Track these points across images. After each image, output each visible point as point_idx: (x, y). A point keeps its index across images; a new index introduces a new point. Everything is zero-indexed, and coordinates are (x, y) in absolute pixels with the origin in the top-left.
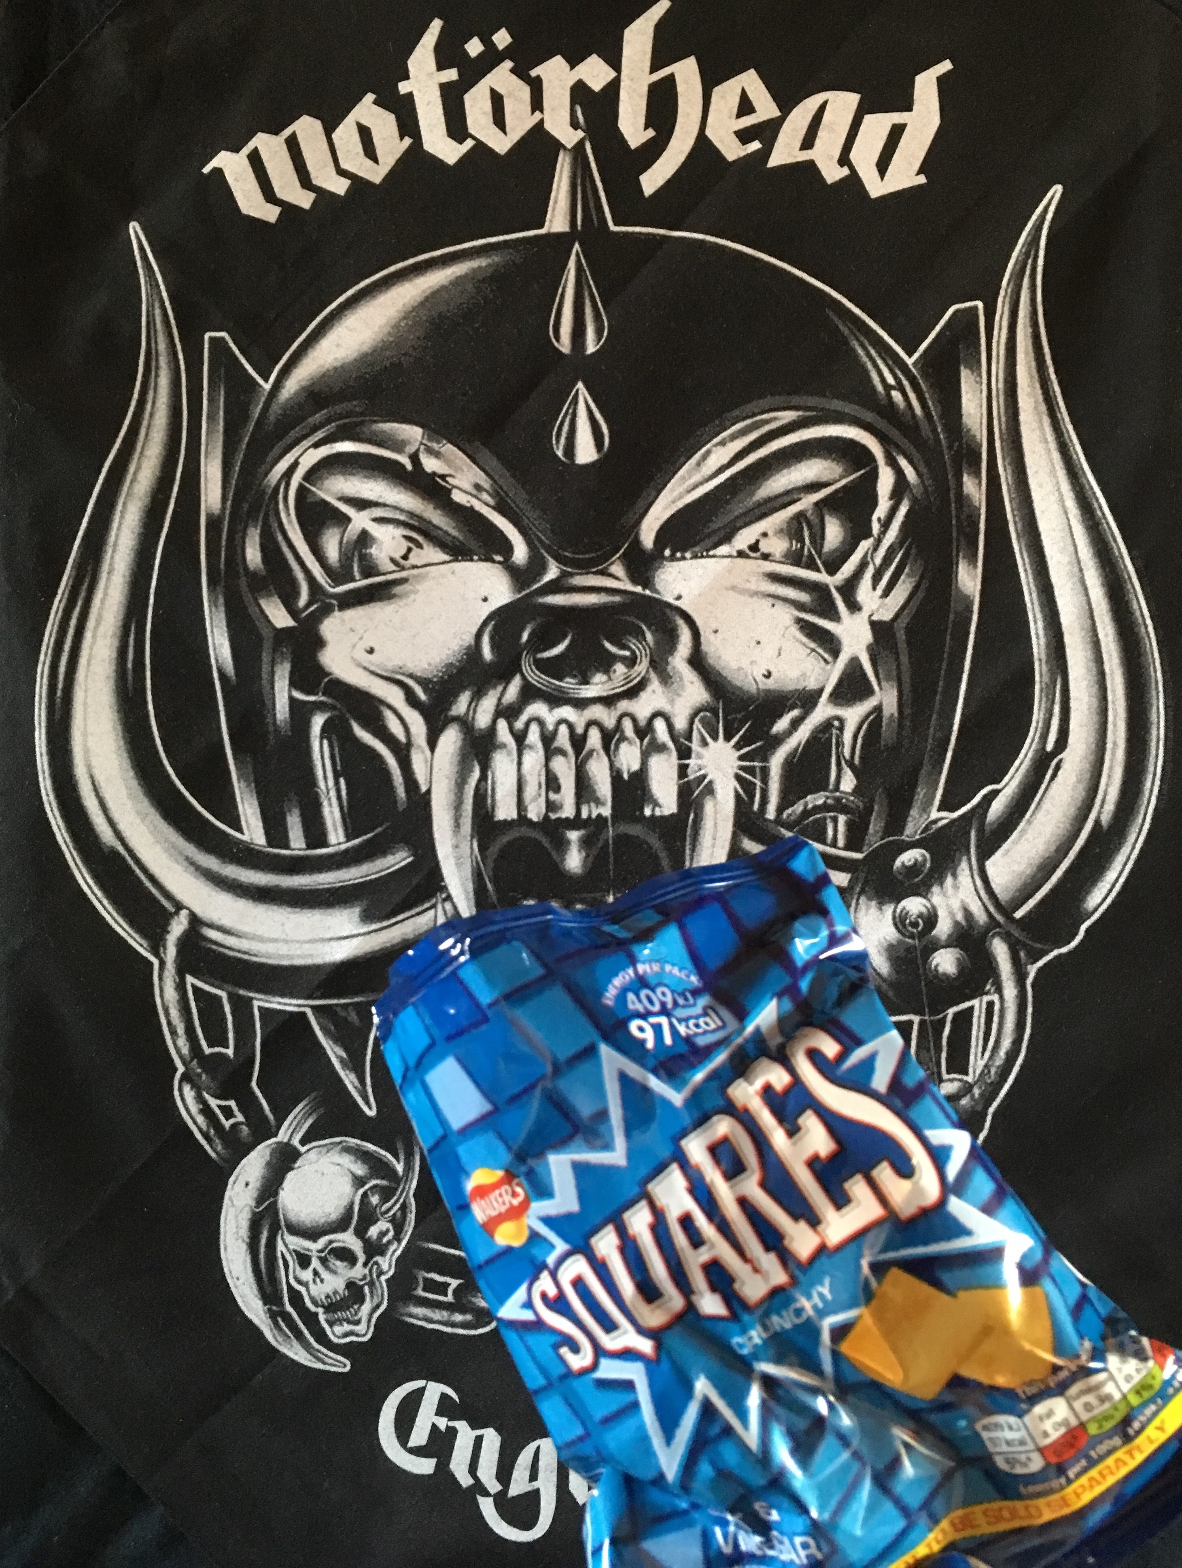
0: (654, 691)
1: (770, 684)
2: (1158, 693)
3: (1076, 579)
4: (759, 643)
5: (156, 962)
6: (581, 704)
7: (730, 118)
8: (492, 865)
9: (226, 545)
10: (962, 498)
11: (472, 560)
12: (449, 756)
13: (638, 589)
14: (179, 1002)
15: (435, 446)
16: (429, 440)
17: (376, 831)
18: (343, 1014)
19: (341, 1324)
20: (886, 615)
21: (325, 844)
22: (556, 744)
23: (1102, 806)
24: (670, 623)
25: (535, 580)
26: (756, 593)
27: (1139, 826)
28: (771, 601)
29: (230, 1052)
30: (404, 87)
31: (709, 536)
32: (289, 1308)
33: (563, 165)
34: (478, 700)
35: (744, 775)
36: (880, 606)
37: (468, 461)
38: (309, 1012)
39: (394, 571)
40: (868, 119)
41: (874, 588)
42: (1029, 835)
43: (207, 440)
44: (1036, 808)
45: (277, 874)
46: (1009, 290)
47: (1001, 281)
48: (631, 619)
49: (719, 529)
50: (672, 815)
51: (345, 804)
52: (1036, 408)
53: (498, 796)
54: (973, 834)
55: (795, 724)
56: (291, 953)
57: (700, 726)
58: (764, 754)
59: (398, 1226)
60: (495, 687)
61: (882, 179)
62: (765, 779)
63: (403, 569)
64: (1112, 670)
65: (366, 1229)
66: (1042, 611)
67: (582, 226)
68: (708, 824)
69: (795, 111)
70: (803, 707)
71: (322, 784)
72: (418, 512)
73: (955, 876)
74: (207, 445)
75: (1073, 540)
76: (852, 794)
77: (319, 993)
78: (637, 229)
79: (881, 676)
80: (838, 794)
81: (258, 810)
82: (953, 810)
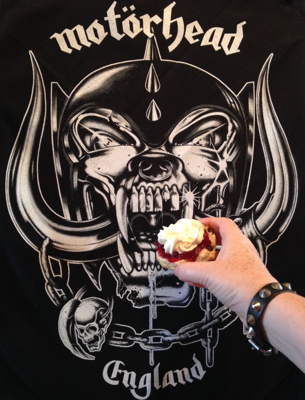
0: (173, 179)
1: (202, 177)
2: (296, 179)
3: (277, 151)
4: (199, 167)
5: (40, 252)
6: (154, 182)
7: (191, 33)
8: (132, 224)
9: (59, 140)
10: (249, 131)
11: (125, 145)
12: (120, 196)
13: (169, 153)
14: (46, 263)
15: (115, 115)
16: (113, 113)
17: (101, 216)
18: (92, 264)
19: (92, 347)
20: (230, 160)
21: (87, 219)
22: (148, 193)
23: (283, 207)
24: (177, 162)
25: (142, 151)
26: (198, 155)
27: (292, 211)
28: (202, 156)
29: (61, 276)
30: (106, 19)
31: (187, 140)
32: (78, 344)
33: (148, 43)
34: (128, 181)
35: (196, 200)
36: (229, 158)
37: (124, 119)
38: (83, 264)
39: (105, 148)
40: (226, 35)
41: (227, 154)
42: (266, 214)
43: (52, 111)
44: (268, 207)
45: (74, 228)
46: (261, 79)
47: (259, 77)
48: (167, 161)
49: (189, 138)
50: (178, 210)
51: (92, 209)
52: (267, 109)
53: (133, 206)
54: (252, 214)
55: (208, 187)
56: (78, 249)
57: (185, 188)
58: (201, 195)
59: (108, 319)
60: (132, 178)
61: (229, 50)
62: (201, 201)
63: (107, 147)
64: (285, 173)
65: (99, 321)
66: (269, 159)
67: (153, 59)
68: (187, 212)
69: (207, 32)
70: (210, 183)
71: (86, 204)
72: (111, 132)
73: (248, 224)
74: (52, 113)
75: (276, 141)
76: (222, 205)
77: (86, 259)
78: (168, 60)
79: (229, 175)
80: (219, 204)
81: (68, 211)
82: (247, 208)
